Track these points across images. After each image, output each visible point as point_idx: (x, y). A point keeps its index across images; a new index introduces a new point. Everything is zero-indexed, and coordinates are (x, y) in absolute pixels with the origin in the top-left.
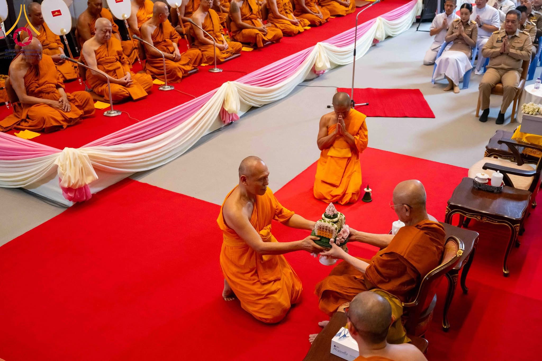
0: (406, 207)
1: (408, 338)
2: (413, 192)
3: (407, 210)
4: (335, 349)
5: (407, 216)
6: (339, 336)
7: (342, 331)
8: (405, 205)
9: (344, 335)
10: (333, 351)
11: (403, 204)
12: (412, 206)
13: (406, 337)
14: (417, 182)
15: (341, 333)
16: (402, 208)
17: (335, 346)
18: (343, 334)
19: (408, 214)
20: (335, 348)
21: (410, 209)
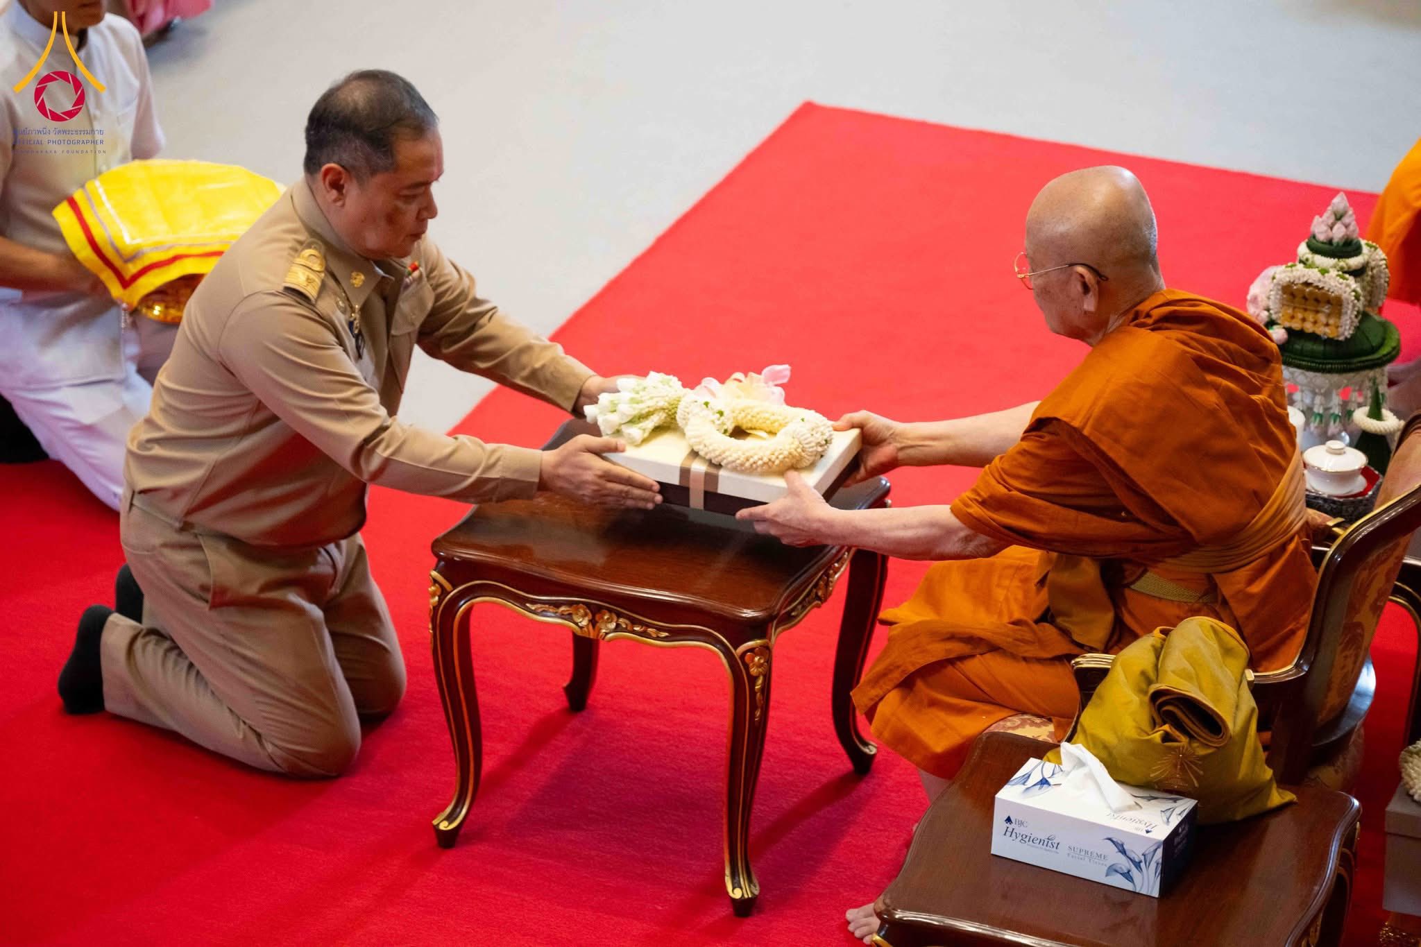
0: (1082, 276)
1: (1281, 791)
2: (1108, 218)
3: (1086, 288)
4: (1008, 834)
5: (1086, 312)
6: (1024, 784)
7: (1033, 769)
8: (1080, 269)
9: (1041, 781)
10: (1002, 845)
11: (1072, 265)
12: (1107, 271)
13: (1275, 785)
14: (1121, 176)
15: (1028, 776)
16: (1067, 282)
17: (1009, 820)
18: (1036, 778)
19: (1090, 304)
20: (1011, 827)
21: (1098, 283)
